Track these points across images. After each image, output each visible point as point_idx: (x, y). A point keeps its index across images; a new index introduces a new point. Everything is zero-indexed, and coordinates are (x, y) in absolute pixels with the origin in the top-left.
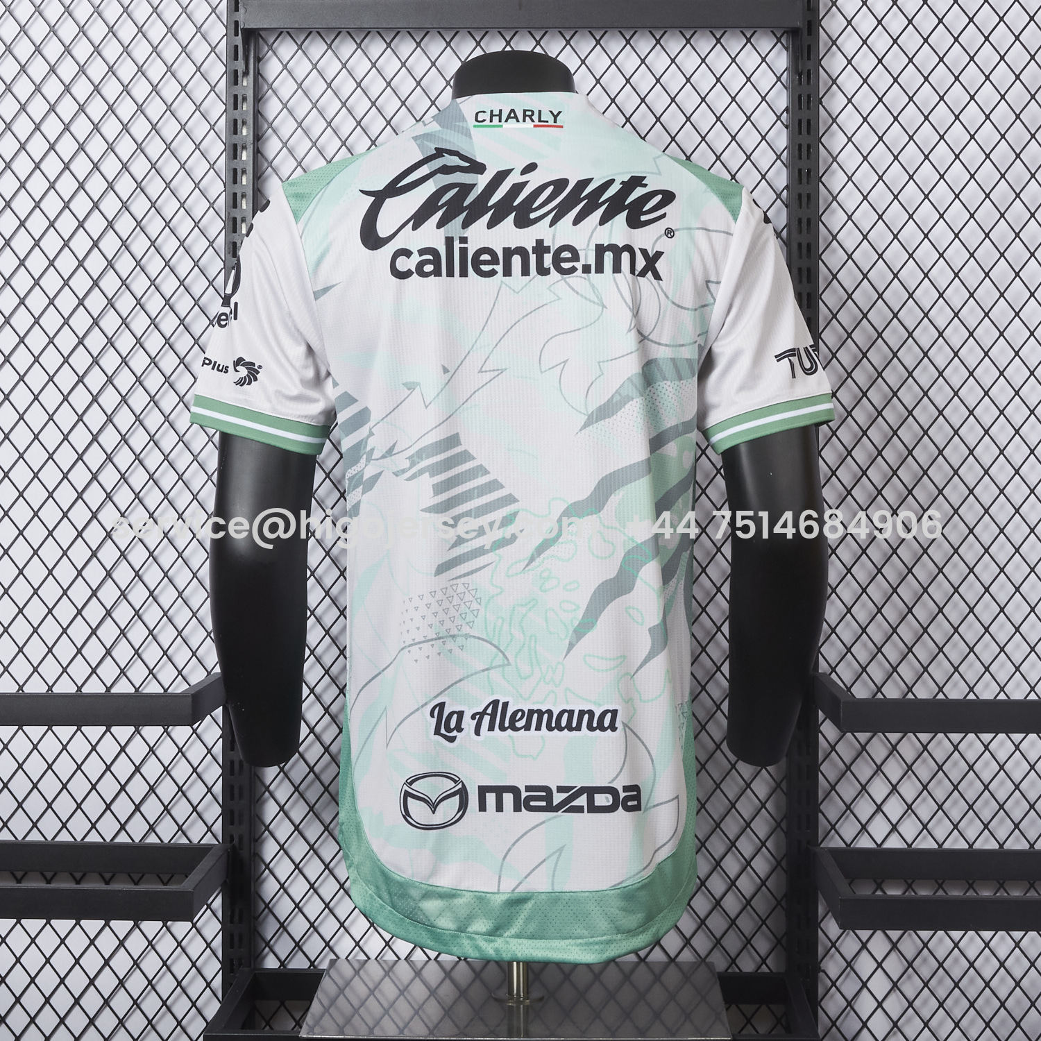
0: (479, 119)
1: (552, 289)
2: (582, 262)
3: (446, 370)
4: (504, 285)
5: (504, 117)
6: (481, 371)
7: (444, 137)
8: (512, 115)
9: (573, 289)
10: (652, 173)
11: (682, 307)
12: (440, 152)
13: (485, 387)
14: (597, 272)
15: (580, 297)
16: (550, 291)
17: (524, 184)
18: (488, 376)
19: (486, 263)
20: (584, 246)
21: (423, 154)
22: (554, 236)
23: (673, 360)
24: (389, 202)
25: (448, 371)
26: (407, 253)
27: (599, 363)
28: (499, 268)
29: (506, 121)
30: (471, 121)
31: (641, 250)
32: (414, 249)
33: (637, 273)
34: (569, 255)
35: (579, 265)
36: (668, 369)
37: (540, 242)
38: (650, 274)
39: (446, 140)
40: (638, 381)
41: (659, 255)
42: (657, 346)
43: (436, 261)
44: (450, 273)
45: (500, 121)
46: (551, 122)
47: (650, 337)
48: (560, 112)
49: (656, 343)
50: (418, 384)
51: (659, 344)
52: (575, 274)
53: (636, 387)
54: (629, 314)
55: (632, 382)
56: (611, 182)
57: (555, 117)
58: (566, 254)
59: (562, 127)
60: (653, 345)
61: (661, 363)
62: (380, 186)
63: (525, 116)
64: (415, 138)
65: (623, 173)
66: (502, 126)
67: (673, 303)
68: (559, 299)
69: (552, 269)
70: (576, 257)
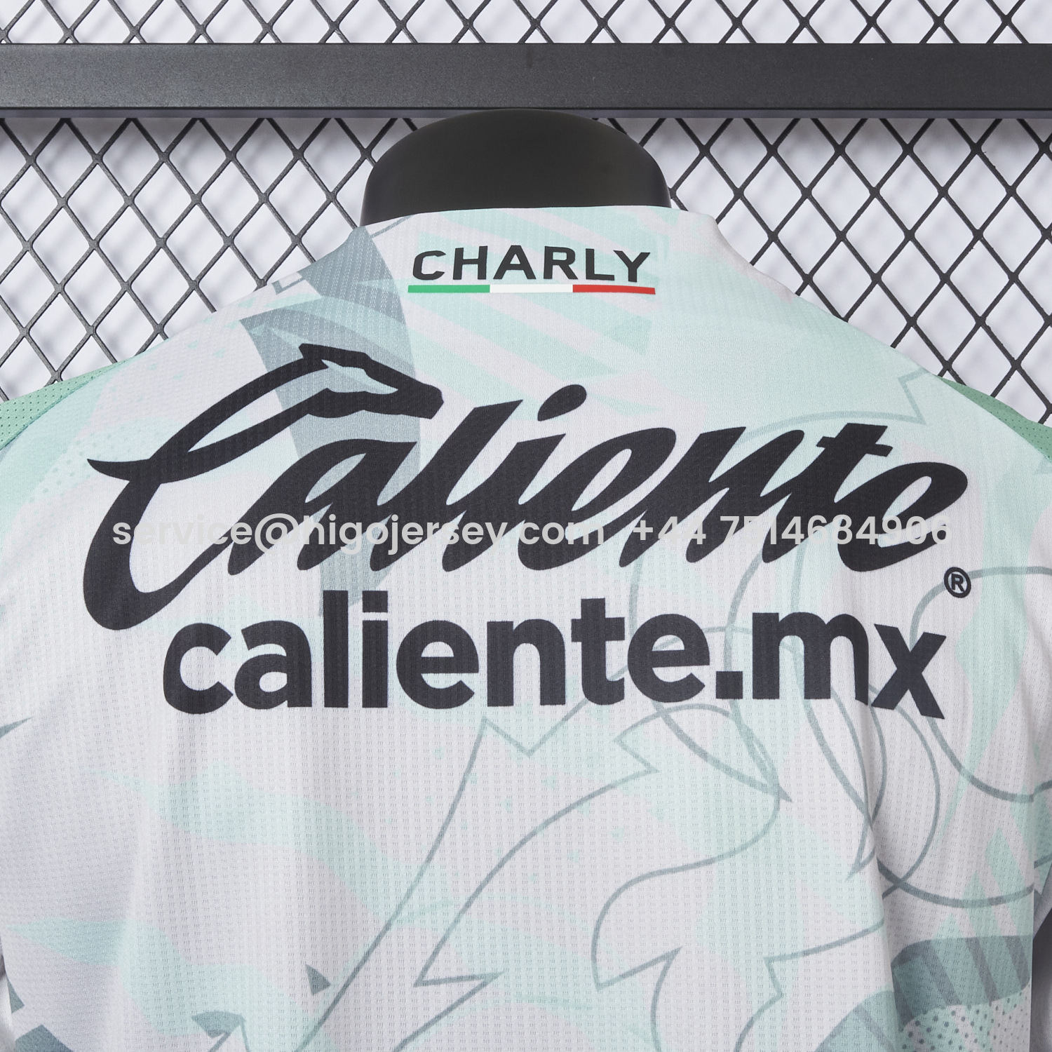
0: (425, 271)
1: (628, 740)
2: (717, 663)
3: (318, 982)
4: (489, 732)
5: (493, 265)
6: (421, 982)
7: (328, 317)
8: (515, 260)
9: (691, 745)
10: (902, 418)
11: (995, 793)
12: (313, 357)
13: (433, 1029)
14: (758, 694)
15: (710, 767)
16: (625, 748)
17: (549, 444)
18: (443, 996)
19: (439, 665)
20: (720, 620)
21: (267, 364)
22: (634, 590)
23: (974, 944)
24: (167, 495)
25: (326, 984)
26: (212, 638)
27: (769, 961)
28: (478, 682)
29: (499, 275)
30: (403, 276)
31: (882, 629)
32: (234, 627)
33: (873, 696)
34: (678, 645)
35: (706, 675)
36: (960, 971)
37: (593, 608)
38: (908, 702)
39: (332, 325)
40: (884, 1017)
41: (931, 643)
42: (929, 905)
43: (297, 663)
44: (336, 697)
45: (482, 275)
46: (622, 279)
47: (913, 881)
48: (643, 257)
49: (926, 896)
50: (239, 1020)
51: (936, 899)
52: (695, 700)
53: (880, 1036)
54: (856, 819)
55: (868, 1020)
56: (791, 440)
57: (633, 268)
58: (669, 643)
59: (651, 291)
60: (920, 902)
61: (940, 955)
62: (143, 448)
63: (549, 263)
64: (249, 323)
65: (824, 416)
66: (486, 289)
67: (974, 781)
68: (650, 770)
69: (629, 685)
70: (697, 650)
